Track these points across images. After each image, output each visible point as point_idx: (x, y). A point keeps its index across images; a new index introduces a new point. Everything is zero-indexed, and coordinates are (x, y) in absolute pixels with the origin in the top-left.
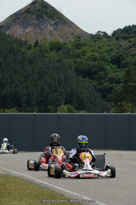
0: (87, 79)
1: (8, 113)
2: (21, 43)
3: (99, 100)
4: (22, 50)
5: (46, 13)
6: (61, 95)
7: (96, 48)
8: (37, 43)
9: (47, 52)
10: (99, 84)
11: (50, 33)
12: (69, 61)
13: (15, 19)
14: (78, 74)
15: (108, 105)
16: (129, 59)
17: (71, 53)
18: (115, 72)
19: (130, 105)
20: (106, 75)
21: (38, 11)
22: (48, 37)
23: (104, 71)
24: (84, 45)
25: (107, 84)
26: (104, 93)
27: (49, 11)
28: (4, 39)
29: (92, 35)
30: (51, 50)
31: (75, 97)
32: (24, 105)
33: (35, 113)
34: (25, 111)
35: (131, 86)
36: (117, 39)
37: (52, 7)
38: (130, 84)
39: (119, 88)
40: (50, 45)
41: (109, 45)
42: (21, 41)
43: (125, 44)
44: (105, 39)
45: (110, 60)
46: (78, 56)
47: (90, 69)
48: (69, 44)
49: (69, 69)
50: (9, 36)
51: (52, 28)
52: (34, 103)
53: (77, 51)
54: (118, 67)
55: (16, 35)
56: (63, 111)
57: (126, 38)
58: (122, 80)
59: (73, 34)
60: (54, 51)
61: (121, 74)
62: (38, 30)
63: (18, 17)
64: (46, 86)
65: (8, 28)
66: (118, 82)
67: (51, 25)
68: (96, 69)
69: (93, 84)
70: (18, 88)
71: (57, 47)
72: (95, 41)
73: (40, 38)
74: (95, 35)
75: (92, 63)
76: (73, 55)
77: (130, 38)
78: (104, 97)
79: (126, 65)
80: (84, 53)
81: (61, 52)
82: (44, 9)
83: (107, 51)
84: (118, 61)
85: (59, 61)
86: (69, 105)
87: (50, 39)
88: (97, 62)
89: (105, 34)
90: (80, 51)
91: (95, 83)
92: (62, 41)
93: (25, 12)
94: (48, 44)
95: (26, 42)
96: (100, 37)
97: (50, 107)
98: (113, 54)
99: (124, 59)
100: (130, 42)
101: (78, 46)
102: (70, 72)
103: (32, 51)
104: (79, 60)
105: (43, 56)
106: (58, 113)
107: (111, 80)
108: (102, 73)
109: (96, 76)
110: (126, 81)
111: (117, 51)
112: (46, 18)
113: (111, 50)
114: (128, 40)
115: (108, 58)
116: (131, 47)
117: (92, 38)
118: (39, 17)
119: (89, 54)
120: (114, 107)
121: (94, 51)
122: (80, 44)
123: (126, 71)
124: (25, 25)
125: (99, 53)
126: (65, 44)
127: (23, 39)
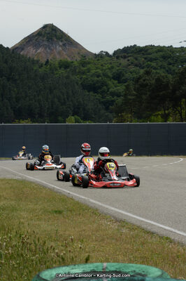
0: (91, 93)
1: (23, 123)
2: (34, 62)
3: (103, 112)
4: (35, 68)
5: (56, 36)
6: (69, 108)
7: (99, 66)
8: (47, 62)
9: (56, 70)
10: (102, 98)
11: (59, 53)
12: (76, 78)
13: (29, 41)
14: (84, 89)
15: (110, 115)
16: (128, 75)
17: (77, 71)
18: (116, 87)
19: (130, 115)
20: (108, 89)
21: (49, 34)
22: (58, 56)
23: (106, 86)
24: (89, 63)
25: (109, 98)
26: (107, 105)
27: (58, 34)
28: (19, 58)
29: (95, 54)
30: (60, 68)
31: (81, 109)
32: (37, 116)
33: (46, 124)
34: (37, 122)
35: (130, 99)
36: (117, 58)
37: (61, 31)
38: (130, 97)
39: (120, 100)
40: (59, 63)
41: (111, 63)
42: (33, 60)
43: (124, 62)
44: (107, 58)
45: (111, 76)
46: (84, 73)
47: (94, 84)
48: (76, 63)
49: (76, 84)
50: (23, 56)
51: (60, 48)
52: (45, 114)
53: (83, 68)
54: (119, 83)
55: (30, 55)
56: (71, 122)
57: (125, 57)
58: (122, 94)
59: (79, 53)
60: (63, 69)
61: (121, 88)
62: (49, 51)
63: (32, 40)
64: (56, 100)
65: (23, 49)
66: (119, 96)
67: (60, 46)
68: (99, 84)
69: (97, 97)
70: (31, 102)
71: (65, 65)
72: (98, 60)
73: (50, 58)
74: (98, 55)
75: (96, 78)
76: (79, 72)
77: (129, 57)
78: (107, 109)
79: (125, 81)
80: (89, 70)
81: (68, 70)
82: (54, 32)
83: (109, 69)
84: (118, 77)
85: (67, 77)
86: (76, 116)
87: (58, 58)
88: (100, 78)
89: (107, 53)
90: (85, 68)
91: (98, 96)
92: (69, 60)
93: (36, 35)
94: (57, 63)
95: (38, 61)
96: (102, 56)
97: (60, 118)
98: (114, 71)
99: (123, 75)
100: (128, 60)
101: (83, 64)
102: (77, 87)
103: (43, 68)
104: (84, 76)
105: (53, 73)
106: (67, 124)
107: (113, 94)
108: (105, 87)
109: (99, 91)
110: (125, 95)
111: (117, 68)
112: (55, 40)
113: (112, 67)
114: (126, 59)
115: (109, 74)
116: (129, 65)
117: (96, 58)
118: (50, 39)
119: (93, 71)
120: (115, 117)
121: (97, 68)
122: (85, 63)
123: (125, 86)
124: (37, 46)
125: (102, 70)
126: (72, 62)
127: (35, 59)
